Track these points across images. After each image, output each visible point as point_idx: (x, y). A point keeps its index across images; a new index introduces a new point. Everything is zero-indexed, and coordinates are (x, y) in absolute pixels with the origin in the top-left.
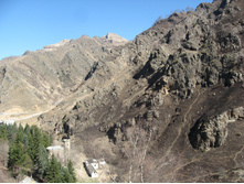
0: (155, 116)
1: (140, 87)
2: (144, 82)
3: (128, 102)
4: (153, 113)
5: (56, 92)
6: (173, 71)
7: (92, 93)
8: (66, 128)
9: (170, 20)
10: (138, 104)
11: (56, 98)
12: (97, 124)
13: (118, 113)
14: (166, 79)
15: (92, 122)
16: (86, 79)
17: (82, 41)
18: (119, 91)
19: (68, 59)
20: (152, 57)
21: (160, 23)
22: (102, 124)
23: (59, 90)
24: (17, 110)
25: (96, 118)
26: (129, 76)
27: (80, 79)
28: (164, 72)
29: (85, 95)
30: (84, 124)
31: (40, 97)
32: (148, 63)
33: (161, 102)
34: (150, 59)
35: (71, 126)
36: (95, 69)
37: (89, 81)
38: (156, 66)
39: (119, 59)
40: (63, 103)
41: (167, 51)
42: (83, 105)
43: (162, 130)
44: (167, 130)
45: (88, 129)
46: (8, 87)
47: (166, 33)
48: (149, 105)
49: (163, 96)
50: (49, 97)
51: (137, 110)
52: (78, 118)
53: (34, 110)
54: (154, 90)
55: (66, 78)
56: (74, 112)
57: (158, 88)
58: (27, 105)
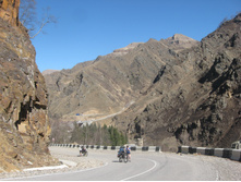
0: (219, 119)
1: (206, 91)
2: (208, 85)
3: (194, 105)
4: (217, 116)
5: (127, 95)
6: (236, 76)
7: (161, 97)
8: (138, 128)
9: (235, 21)
10: (203, 107)
11: (127, 100)
12: (165, 125)
13: (185, 115)
14: (229, 83)
15: (161, 123)
16: (155, 82)
17: (149, 45)
18: (186, 94)
19: (137, 63)
20: (217, 62)
21: (225, 24)
22: (170, 125)
23: (130, 92)
24: (93, 112)
25: (165, 120)
26: (195, 80)
27: (149, 82)
28: (227, 76)
29: (155, 98)
30: (154, 125)
31: (113, 100)
32: (213, 67)
33: (225, 105)
34: (215, 63)
35: (142, 127)
36: (162, 72)
37: (158, 84)
38: (220, 70)
39: (186, 64)
40: (134, 106)
41: (230, 55)
42: (153, 108)
43: (224, 132)
44: (230, 131)
45: (157, 130)
47: (231, 35)
48: (213, 108)
49: (227, 99)
50: (121, 99)
51: (202, 112)
52: (148, 120)
53: (108, 112)
54: (218, 94)
55: (135, 80)
56: (145, 114)
57: (222, 92)
58: (102, 107)
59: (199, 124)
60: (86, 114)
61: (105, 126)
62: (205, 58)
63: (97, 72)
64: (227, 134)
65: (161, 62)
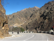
0: (45, 25)
1: (42, 19)
2: (42, 18)
3: (39, 22)
4: (44, 24)
5: (24, 20)
6: (48, 16)
7: (32, 20)
8: (27, 28)
9: (48, 3)
11: (24, 21)
12: (33, 27)
13: (37, 24)
14: (47, 17)
15: (32, 26)
16: (30, 17)
17: (29, 9)
18: (37, 20)
19: (26, 13)
21: (46, 4)
22: (34, 27)
23: (25, 20)
24: (17, 24)
25: (33, 26)
26: (39, 17)
27: (29, 17)
28: (46, 16)
30: (31, 27)
31: (21, 21)
32: (43, 14)
33: (46, 22)
34: (44, 13)
35: (28, 27)
36: (32, 15)
37: (31, 18)
38: (45, 14)
39: (37, 13)
40: (26, 23)
41: (47, 11)
42: (30, 23)
43: (46, 28)
44: (47, 28)
45: (31, 28)
46: (15, 19)
47: (47, 6)
48: (43, 23)
49: (46, 21)
50: (23, 21)
51: (41, 24)
52: (29, 26)
53: (20, 24)
54: (44, 20)
55: (26, 17)
56: (28, 24)
57: (45, 19)
58: (19, 23)
59: (40, 26)
60: (15, 25)
61: (20, 27)
62: (41, 12)
63: (17, 15)
64: (47, 29)
65: (32, 13)
